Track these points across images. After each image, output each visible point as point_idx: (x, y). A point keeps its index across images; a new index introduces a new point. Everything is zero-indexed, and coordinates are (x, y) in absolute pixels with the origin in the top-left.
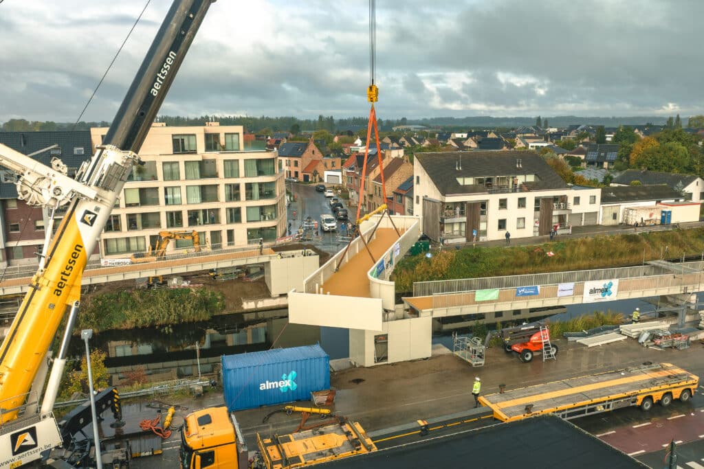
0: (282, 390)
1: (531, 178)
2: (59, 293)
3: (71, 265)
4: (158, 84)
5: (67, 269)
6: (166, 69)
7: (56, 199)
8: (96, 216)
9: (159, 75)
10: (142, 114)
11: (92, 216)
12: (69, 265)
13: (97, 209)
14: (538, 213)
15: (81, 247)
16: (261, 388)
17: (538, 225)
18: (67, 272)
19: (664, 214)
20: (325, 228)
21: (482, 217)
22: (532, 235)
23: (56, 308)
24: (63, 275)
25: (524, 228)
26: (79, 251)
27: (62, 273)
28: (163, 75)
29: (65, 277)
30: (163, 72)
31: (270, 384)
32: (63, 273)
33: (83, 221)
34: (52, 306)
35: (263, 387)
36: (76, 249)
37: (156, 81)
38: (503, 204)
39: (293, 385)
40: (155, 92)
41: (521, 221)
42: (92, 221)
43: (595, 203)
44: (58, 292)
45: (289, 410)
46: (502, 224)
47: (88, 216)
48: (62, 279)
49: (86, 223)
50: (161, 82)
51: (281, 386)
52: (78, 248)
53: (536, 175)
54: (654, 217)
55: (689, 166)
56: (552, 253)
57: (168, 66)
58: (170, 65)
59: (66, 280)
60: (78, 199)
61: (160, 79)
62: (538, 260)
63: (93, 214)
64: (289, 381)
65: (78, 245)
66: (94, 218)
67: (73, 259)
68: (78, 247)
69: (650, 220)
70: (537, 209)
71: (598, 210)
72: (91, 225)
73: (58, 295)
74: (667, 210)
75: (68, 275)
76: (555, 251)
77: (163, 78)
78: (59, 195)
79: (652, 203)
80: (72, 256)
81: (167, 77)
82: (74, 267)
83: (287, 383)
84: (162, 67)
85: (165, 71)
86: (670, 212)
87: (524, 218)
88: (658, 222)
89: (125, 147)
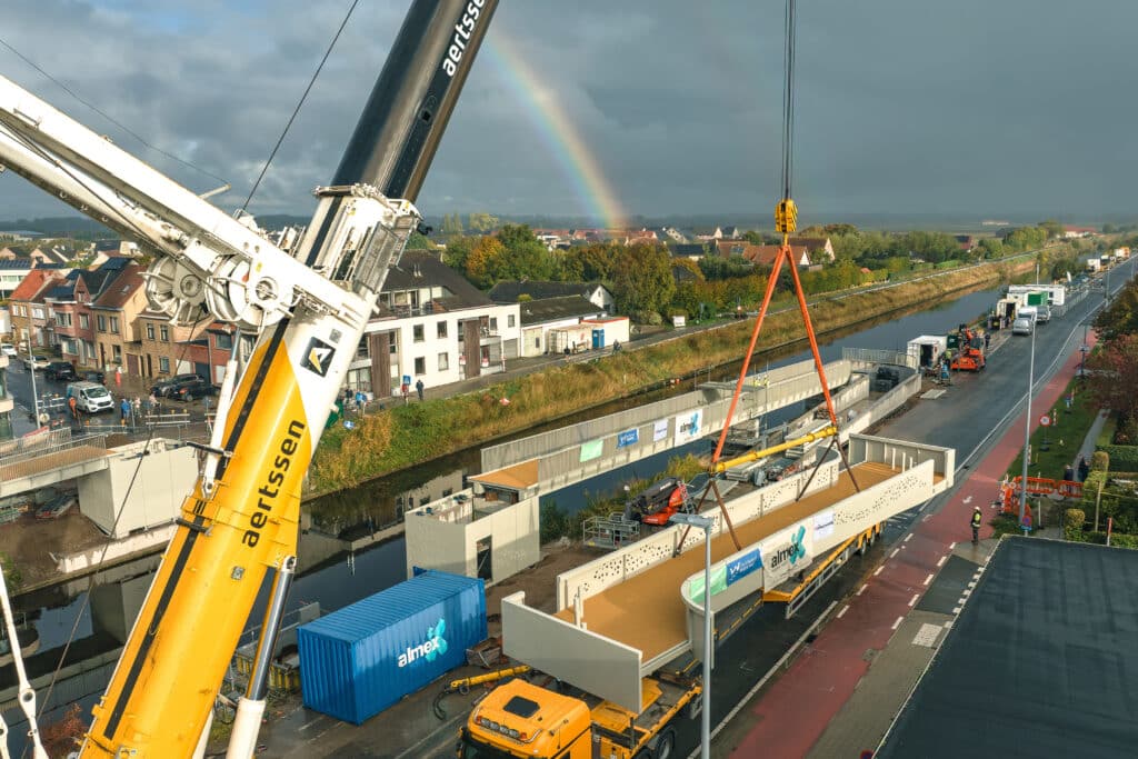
0: (427, 657)
1: (437, 292)
2: (253, 540)
3: (281, 470)
4: (457, 50)
5: (272, 481)
6: (473, 17)
7: (260, 308)
8: (333, 350)
9: (459, 29)
10: (426, 116)
11: (325, 352)
12: (277, 471)
13: (335, 336)
14: (462, 343)
15: (302, 426)
16: (401, 665)
17: (464, 363)
18: (272, 488)
19: (596, 335)
20: (90, 406)
21: (393, 357)
22: (458, 380)
23: (246, 574)
24: (263, 496)
25: (447, 368)
26: (298, 436)
27: (261, 491)
28: (466, 29)
29: (267, 500)
30: (467, 24)
31: (413, 651)
32: (264, 491)
33: (308, 364)
34: (238, 573)
35: (403, 661)
36: (291, 432)
37: (452, 42)
38: (419, 333)
39: (441, 644)
40: (450, 67)
41: (443, 357)
42: (326, 365)
43: (514, 325)
44: (251, 538)
45: (463, 687)
46: (420, 364)
47: (317, 351)
48: (261, 505)
49: (312, 368)
50: (462, 46)
51: (427, 652)
52: (295, 429)
53: (444, 287)
54: (585, 340)
55: (553, 275)
56: (506, 401)
57: (475, 10)
58: (479, 9)
59: (268, 508)
60: (303, 310)
61: (461, 38)
62: (495, 412)
63: (328, 347)
64: (437, 638)
65: (294, 423)
66: (330, 356)
67: (283, 456)
68: (296, 426)
69: (583, 344)
70: (460, 339)
71: (517, 336)
72: (323, 375)
73: (252, 545)
74: (599, 329)
75: (273, 495)
76: (510, 398)
77: (467, 36)
78: (266, 297)
79: (574, 321)
80: (283, 449)
81: (474, 34)
82: (286, 475)
83: (434, 645)
84: (465, 11)
85: (471, 21)
86: (602, 331)
87: (446, 354)
88: (590, 346)
89: (393, 190)
